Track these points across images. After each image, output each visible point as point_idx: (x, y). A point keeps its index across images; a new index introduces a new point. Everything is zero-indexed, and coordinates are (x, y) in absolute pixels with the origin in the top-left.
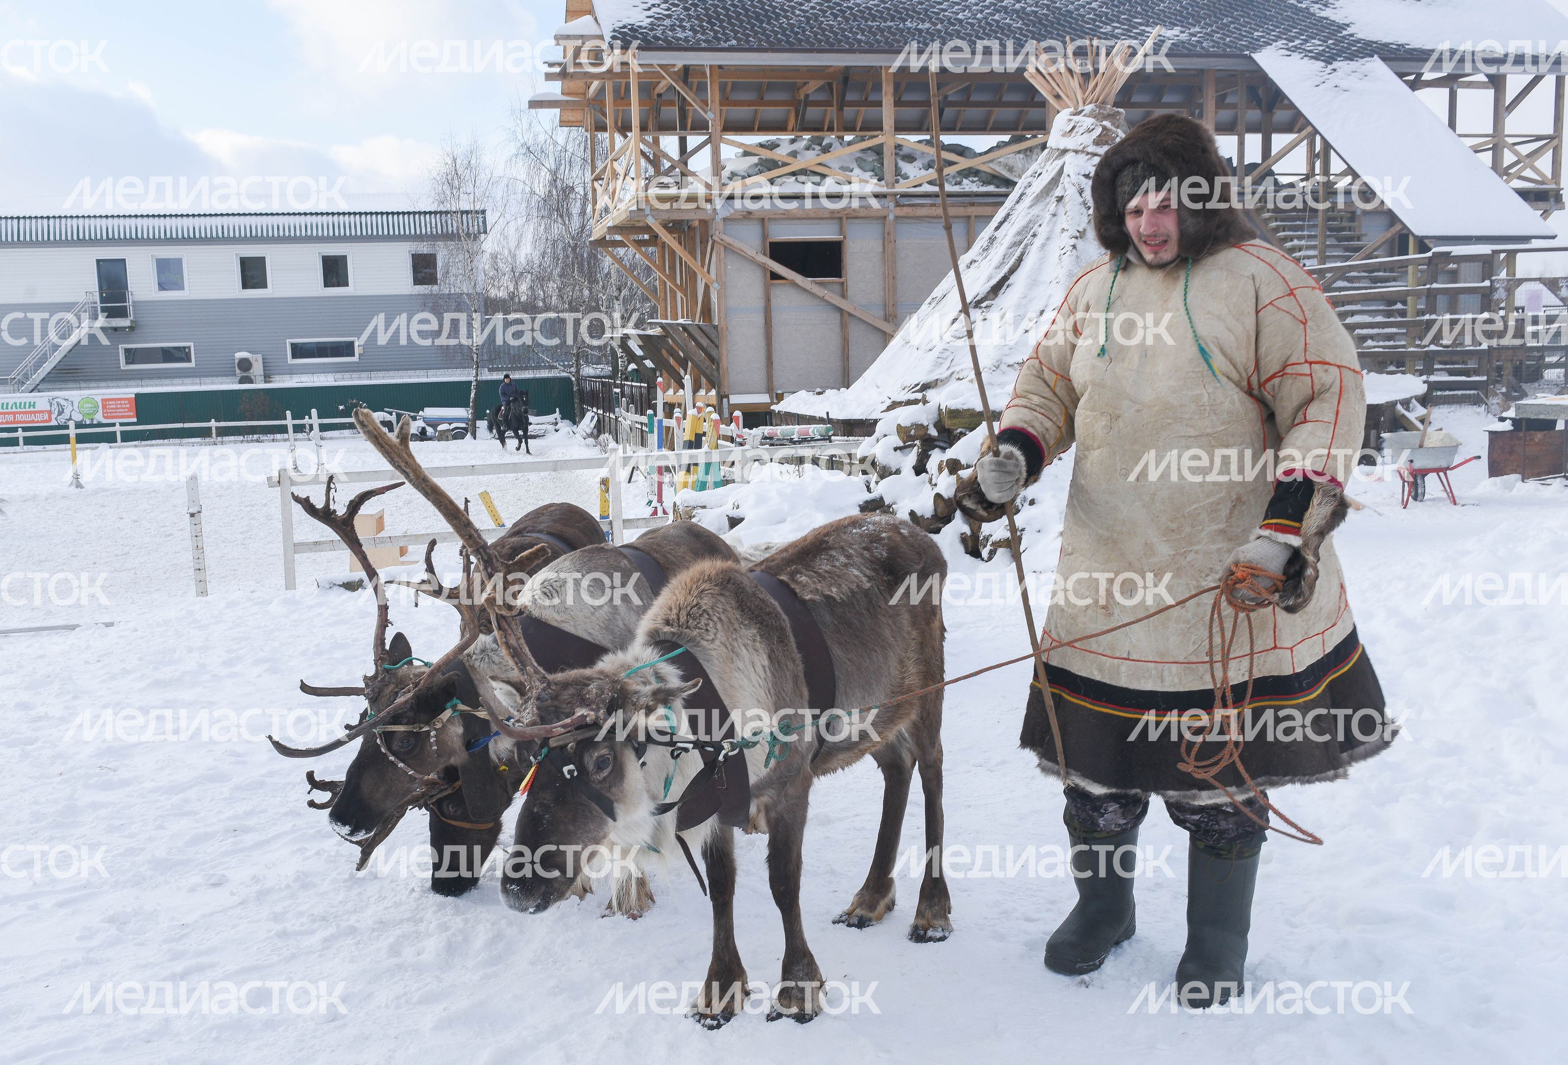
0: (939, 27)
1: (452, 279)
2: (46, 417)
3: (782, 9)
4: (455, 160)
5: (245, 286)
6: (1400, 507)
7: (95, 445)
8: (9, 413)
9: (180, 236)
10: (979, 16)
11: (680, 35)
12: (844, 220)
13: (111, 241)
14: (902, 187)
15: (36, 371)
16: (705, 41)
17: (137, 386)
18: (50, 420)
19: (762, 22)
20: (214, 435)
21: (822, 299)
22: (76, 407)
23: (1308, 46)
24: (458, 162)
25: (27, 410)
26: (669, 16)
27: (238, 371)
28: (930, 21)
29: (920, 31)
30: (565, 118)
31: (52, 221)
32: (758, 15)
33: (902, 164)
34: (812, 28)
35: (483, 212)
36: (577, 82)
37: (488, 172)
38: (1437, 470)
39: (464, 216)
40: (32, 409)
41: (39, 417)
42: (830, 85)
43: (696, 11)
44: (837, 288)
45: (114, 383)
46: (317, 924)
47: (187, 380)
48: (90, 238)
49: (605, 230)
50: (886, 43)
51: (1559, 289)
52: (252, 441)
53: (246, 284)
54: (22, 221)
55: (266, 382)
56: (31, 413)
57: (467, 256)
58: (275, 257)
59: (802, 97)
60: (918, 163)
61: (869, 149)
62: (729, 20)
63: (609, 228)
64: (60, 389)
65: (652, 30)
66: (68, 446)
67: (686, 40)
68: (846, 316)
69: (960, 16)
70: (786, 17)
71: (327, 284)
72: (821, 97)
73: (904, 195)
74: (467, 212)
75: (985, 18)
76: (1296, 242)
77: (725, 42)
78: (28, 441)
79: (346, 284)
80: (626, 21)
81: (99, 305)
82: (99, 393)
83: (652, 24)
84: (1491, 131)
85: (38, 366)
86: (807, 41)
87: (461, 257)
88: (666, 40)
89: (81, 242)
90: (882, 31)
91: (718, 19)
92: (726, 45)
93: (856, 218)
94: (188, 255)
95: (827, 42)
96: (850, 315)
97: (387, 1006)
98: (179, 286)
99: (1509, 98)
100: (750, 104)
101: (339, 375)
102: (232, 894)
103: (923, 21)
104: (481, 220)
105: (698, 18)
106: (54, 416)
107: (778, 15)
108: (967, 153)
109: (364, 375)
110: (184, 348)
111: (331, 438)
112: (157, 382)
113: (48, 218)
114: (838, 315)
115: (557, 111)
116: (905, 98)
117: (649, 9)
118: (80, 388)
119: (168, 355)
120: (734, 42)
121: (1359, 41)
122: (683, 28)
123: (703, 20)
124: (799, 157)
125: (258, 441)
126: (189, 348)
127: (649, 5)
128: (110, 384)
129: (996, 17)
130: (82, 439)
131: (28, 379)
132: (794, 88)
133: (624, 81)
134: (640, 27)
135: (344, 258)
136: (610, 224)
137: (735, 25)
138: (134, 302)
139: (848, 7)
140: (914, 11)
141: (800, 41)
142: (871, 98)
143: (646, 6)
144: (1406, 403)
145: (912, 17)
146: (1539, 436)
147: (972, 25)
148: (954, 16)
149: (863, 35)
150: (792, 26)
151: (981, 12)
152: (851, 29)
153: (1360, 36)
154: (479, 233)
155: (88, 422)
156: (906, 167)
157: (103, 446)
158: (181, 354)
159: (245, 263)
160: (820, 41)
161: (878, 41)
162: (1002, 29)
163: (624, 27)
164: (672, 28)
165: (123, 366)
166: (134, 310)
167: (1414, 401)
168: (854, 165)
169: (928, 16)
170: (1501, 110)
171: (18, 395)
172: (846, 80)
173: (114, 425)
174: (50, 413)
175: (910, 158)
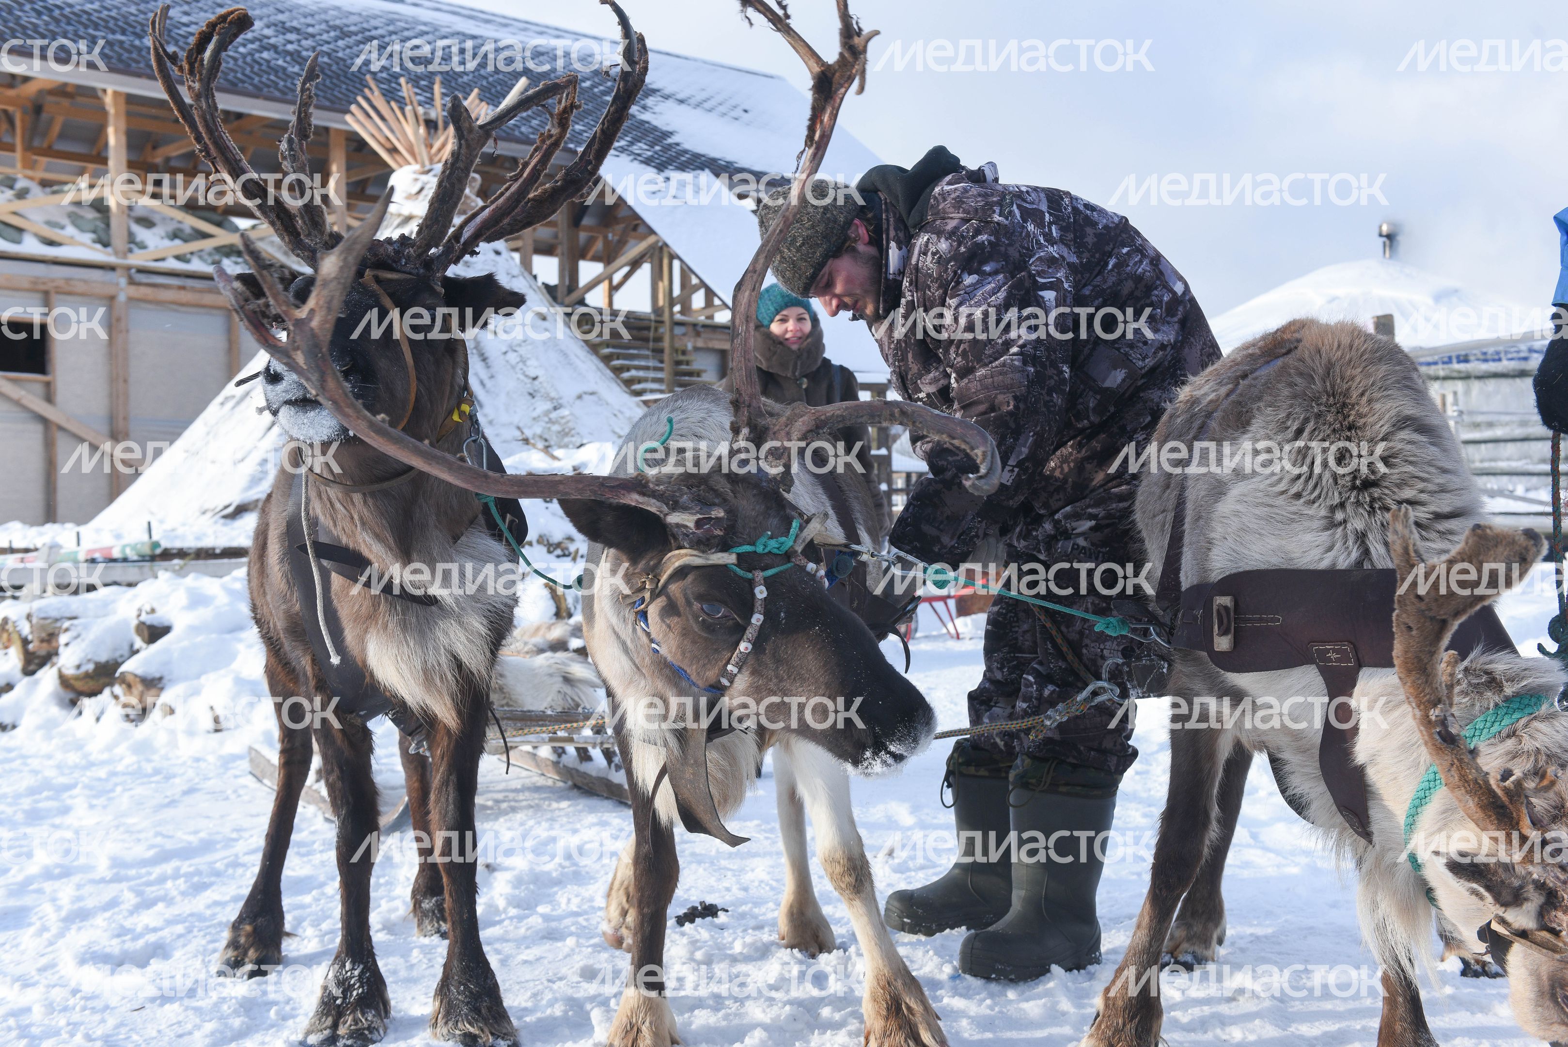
12: (52, 295)
14: (137, 259)
21: (18, 403)
23: (635, 149)
33: (137, 229)
44: (39, 389)
60: (159, 230)
68: (54, 428)
73: (141, 271)
75: (251, 54)
76: (633, 373)
93: (70, 293)
96: (61, 428)
114: (39, 428)
121: (686, 152)
153: (687, 146)
156: (142, 233)
168: (65, 221)
175: (147, 222)
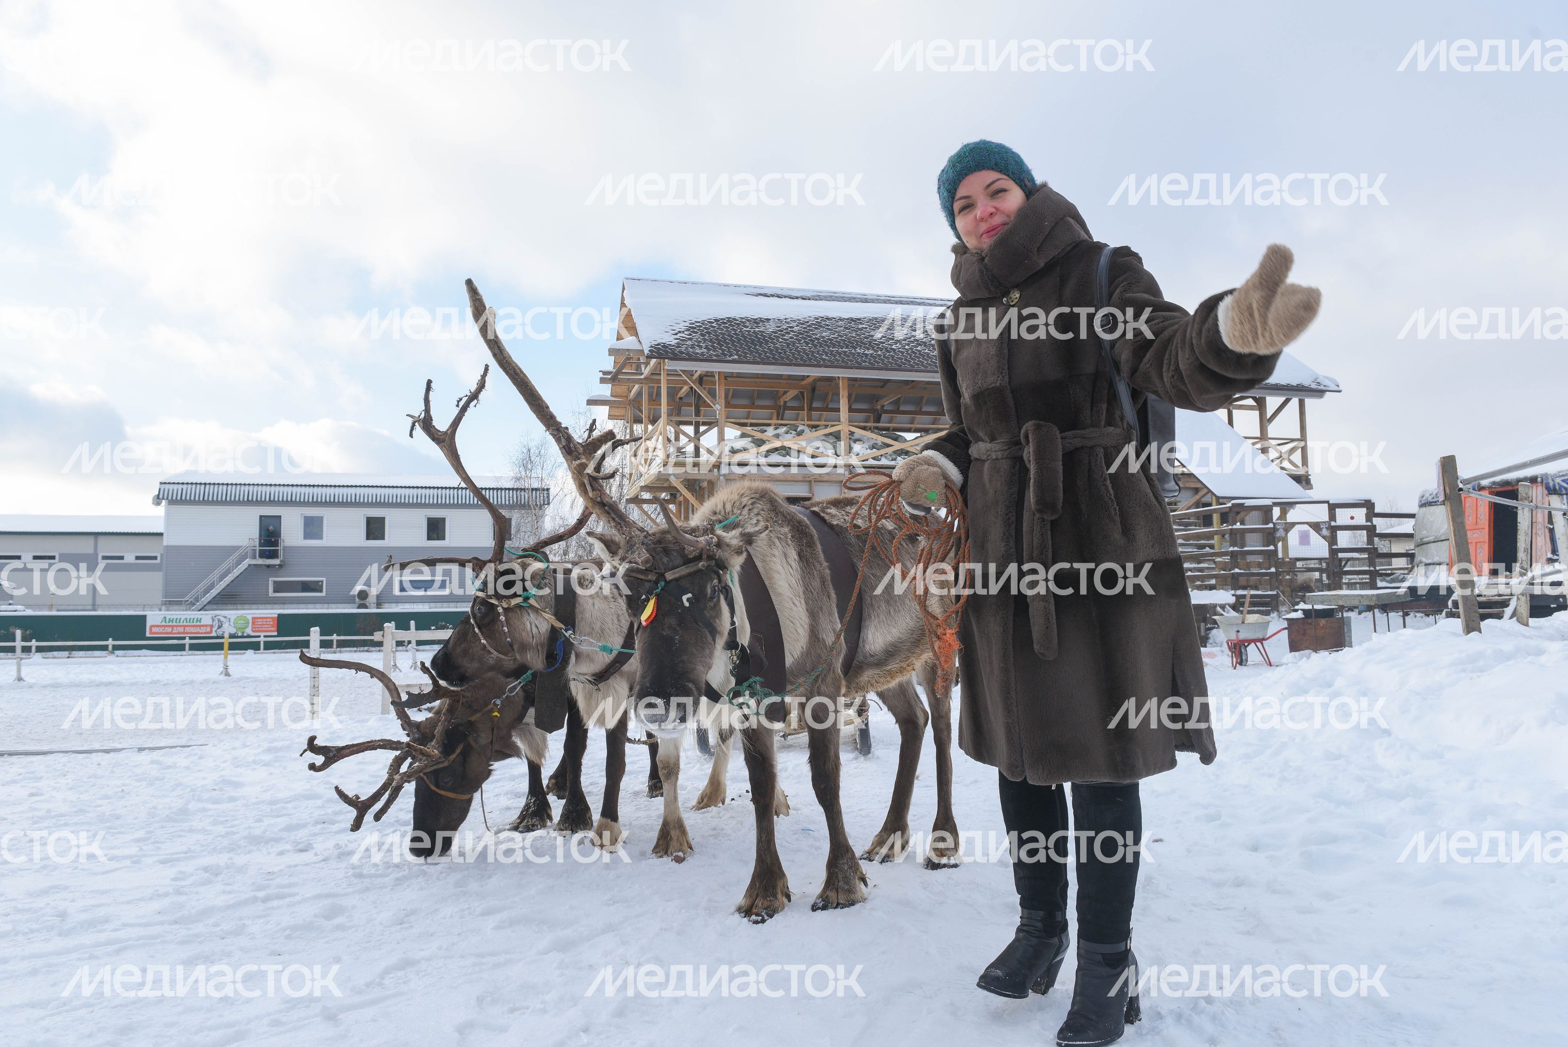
0: (879, 353)
1: (522, 534)
2: (209, 629)
3: (770, 338)
4: (529, 450)
5: (368, 538)
6: (1231, 669)
7: (243, 651)
8: (180, 626)
9: (323, 501)
10: (907, 347)
11: (698, 351)
12: (813, 482)
13: (272, 502)
15: (204, 595)
16: (715, 356)
17: (280, 609)
18: (211, 632)
19: (756, 345)
20: (335, 646)
22: (232, 623)
24: (532, 451)
25: (195, 624)
26: (690, 339)
27: (357, 600)
28: (873, 349)
29: (866, 355)
30: (613, 413)
31: (230, 487)
32: (753, 341)
33: (854, 445)
34: (791, 350)
35: (548, 490)
36: (623, 387)
37: (552, 459)
38: (1254, 641)
39: (534, 492)
40: (198, 623)
41: (203, 630)
42: (802, 393)
43: (709, 336)
45: (263, 606)
46: (390, 870)
47: (318, 606)
48: (257, 500)
49: (639, 489)
50: (843, 361)
51: (1321, 529)
52: (363, 651)
53: (369, 536)
54: (207, 486)
55: (377, 608)
56: (197, 626)
57: (534, 518)
58: (391, 517)
59: (782, 403)
60: (865, 445)
61: (831, 434)
62: (733, 343)
63: (642, 487)
64: (221, 610)
65: (678, 347)
66: (223, 652)
67: (702, 354)
69: (894, 347)
70: (773, 343)
71: (429, 538)
72: (795, 404)
74: (536, 490)
77: (730, 357)
78: (193, 647)
79: (444, 539)
80: (659, 341)
81: (258, 548)
82: (251, 613)
83: (678, 343)
84: (1259, 435)
85: (207, 591)
86: (788, 358)
87: (530, 519)
88: (688, 354)
89: (249, 502)
90: (840, 354)
91: (725, 342)
92: (731, 359)
93: (822, 481)
94: (329, 515)
95: (802, 359)
97: (451, 916)
98: (319, 536)
99: (1269, 414)
100: (745, 407)
101: (433, 605)
102: (316, 854)
103: (868, 349)
104: (545, 495)
105: (711, 341)
106: (214, 629)
107: (767, 342)
108: (900, 439)
109: (452, 604)
110: (319, 582)
111: (423, 650)
112: (295, 606)
113: (227, 484)
115: (607, 408)
116: (854, 406)
117: (676, 334)
118: (237, 609)
119: (306, 587)
120: (736, 357)
122: (701, 347)
123: (715, 343)
124: (780, 438)
125: (367, 651)
126: (322, 582)
127: (676, 332)
128: (260, 606)
129: (919, 348)
130: (233, 647)
131: (198, 601)
132: (775, 396)
133: (656, 385)
134: (670, 345)
135: (444, 520)
136: (642, 484)
137: (737, 346)
138: (284, 547)
139: (816, 338)
140: (862, 342)
141: (782, 358)
142: (831, 406)
143: (674, 332)
144: (1223, 607)
145: (861, 346)
146: (1323, 622)
147: (903, 353)
148: (889, 346)
149: (827, 356)
150: (777, 349)
151: (908, 345)
152: (818, 352)
154: (544, 504)
155: (240, 634)
157: (250, 652)
158: (315, 587)
159: (370, 521)
160: (796, 359)
161: (837, 360)
162: (924, 356)
163: (659, 344)
164: (693, 347)
165: (271, 593)
166: (284, 553)
167: (1227, 606)
169: (871, 346)
170: (1264, 422)
171: (189, 612)
172: (814, 390)
173: (259, 637)
174: (212, 626)
175: (859, 441)
